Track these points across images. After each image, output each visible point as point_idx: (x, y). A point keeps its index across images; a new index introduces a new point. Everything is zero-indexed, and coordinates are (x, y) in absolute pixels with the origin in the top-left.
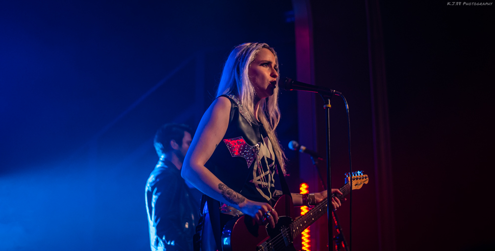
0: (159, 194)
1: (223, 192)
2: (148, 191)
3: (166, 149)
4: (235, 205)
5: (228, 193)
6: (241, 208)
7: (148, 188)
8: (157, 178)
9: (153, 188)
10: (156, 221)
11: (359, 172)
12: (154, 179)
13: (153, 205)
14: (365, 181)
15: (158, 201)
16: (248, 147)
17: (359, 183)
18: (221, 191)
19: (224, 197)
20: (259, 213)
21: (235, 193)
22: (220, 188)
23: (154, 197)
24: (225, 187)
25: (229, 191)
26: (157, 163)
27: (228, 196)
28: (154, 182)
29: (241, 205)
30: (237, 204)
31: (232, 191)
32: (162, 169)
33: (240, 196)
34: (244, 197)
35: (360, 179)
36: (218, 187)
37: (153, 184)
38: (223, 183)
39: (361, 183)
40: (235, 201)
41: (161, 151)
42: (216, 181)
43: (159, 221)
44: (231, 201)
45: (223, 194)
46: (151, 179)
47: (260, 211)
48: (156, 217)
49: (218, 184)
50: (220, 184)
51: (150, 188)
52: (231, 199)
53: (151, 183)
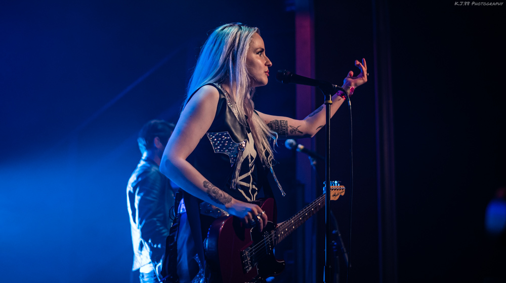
0: (142, 194)
1: (209, 191)
2: (130, 192)
3: (149, 147)
4: (221, 205)
5: (214, 192)
6: (227, 209)
7: (129, 188)
8: (138, 177)
9: (135, 189)
10: (140, 223)
11: (336, 182)
12: (135, 179)
13: (136, 206)
14: (342, 192)
15: (141, 202)
16: (233, 143)
17: (337, 194)
18: (207, 189)
19: (210, 196)
20: (248, 216)
21: (221, 192)
22: (205, 186)
23: (137, 198)
24: (210, 185)
25: (214, 189)
26: (138, 162)
27: (214, 195)
28: (135, 182)
29: (227, 205)
30: (223, 204)
31: (218, 189)
32: (145, 168)
33: (227, 195)
34: (231, 197)
35: (338, 190)
36: (203, 185)
37: (134, 184)
38: (207, 181)
39: (338, 194)
40: (221, 201)
41: (144, 147)
42: (200, 179)
43: (144, 222)
44: (217, 201)
45: (208, 194)
46: (133, 179)
47: (250, 214)
48: (140, 219)
49: (202, 182)
50: (205, 182)
51: (132, 188)
52: (217, 198)
53: (133, 184)
